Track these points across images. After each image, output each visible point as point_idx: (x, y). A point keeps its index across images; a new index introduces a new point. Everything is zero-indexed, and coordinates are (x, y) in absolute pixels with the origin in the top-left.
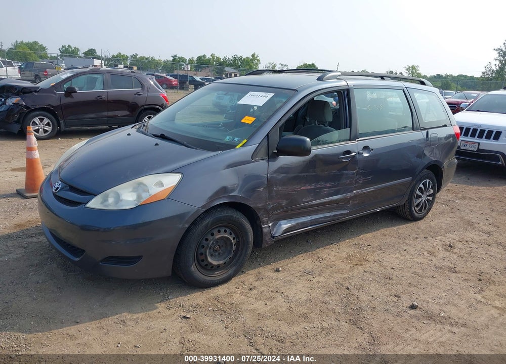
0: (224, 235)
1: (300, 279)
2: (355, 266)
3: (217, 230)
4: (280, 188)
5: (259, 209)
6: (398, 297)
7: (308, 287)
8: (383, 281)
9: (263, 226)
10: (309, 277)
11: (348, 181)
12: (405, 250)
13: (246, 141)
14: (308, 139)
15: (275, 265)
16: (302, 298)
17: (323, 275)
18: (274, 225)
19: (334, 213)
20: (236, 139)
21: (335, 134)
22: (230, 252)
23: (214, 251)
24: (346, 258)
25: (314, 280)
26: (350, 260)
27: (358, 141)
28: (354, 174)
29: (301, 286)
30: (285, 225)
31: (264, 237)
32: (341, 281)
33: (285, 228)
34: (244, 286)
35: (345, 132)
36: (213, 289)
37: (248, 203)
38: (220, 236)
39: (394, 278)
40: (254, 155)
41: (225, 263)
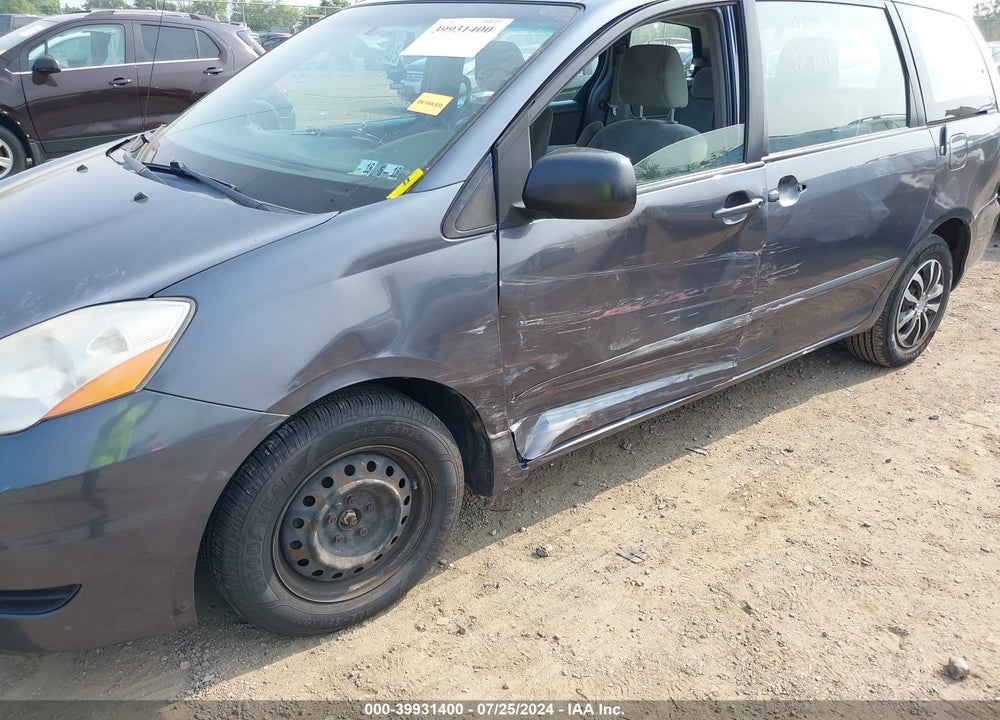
0: (367, 480)
1: (606, 582)
2: (761, 524)
3: (342, 466)
4: (539, 321)
5: (475, 389)
6: (902, 633)
7: (630, 612)
8: (845, 575)
9: (492, 437)
10: (633, 571)
11: (739, 282)
12: (888, 461)
13: (419, 173)
14: (624, 161)
15: (533, 535)
16: (616, 655)
17: (674, 563)
18: (525, 429)
19: (696, 374)
20: (390, 169)
21: (700, 145)
22: (392, 524)
23: (342, 526)
24: (732, 497)
25: (649, 583)
26: (745, 505)
27: (766, 162)
28: (754, 259)
29: (609, 606)
30: (558, 421)
31: (496, 465)
32: (723, 578)
33: (558, 433)
34: (441, 620)
35: (729, 136)
36: (345, 636)
37: (438, 378)
38: (353, 484)
39: (877, 561)
40: (451, 222)
41: (380, 556)
